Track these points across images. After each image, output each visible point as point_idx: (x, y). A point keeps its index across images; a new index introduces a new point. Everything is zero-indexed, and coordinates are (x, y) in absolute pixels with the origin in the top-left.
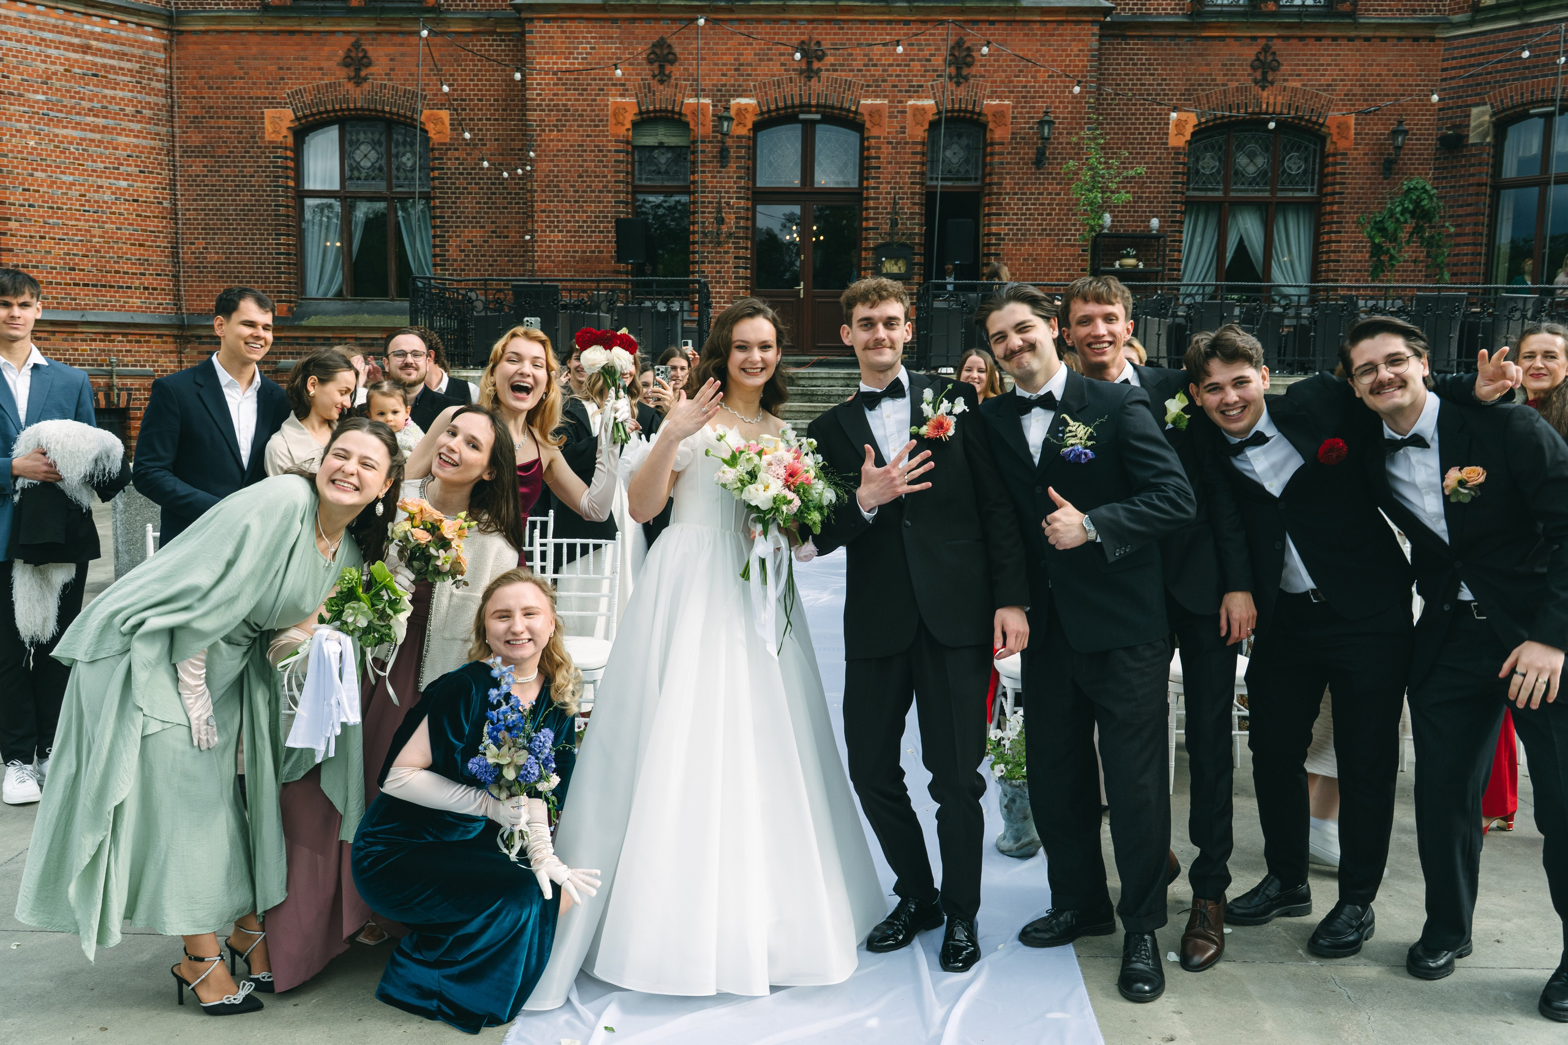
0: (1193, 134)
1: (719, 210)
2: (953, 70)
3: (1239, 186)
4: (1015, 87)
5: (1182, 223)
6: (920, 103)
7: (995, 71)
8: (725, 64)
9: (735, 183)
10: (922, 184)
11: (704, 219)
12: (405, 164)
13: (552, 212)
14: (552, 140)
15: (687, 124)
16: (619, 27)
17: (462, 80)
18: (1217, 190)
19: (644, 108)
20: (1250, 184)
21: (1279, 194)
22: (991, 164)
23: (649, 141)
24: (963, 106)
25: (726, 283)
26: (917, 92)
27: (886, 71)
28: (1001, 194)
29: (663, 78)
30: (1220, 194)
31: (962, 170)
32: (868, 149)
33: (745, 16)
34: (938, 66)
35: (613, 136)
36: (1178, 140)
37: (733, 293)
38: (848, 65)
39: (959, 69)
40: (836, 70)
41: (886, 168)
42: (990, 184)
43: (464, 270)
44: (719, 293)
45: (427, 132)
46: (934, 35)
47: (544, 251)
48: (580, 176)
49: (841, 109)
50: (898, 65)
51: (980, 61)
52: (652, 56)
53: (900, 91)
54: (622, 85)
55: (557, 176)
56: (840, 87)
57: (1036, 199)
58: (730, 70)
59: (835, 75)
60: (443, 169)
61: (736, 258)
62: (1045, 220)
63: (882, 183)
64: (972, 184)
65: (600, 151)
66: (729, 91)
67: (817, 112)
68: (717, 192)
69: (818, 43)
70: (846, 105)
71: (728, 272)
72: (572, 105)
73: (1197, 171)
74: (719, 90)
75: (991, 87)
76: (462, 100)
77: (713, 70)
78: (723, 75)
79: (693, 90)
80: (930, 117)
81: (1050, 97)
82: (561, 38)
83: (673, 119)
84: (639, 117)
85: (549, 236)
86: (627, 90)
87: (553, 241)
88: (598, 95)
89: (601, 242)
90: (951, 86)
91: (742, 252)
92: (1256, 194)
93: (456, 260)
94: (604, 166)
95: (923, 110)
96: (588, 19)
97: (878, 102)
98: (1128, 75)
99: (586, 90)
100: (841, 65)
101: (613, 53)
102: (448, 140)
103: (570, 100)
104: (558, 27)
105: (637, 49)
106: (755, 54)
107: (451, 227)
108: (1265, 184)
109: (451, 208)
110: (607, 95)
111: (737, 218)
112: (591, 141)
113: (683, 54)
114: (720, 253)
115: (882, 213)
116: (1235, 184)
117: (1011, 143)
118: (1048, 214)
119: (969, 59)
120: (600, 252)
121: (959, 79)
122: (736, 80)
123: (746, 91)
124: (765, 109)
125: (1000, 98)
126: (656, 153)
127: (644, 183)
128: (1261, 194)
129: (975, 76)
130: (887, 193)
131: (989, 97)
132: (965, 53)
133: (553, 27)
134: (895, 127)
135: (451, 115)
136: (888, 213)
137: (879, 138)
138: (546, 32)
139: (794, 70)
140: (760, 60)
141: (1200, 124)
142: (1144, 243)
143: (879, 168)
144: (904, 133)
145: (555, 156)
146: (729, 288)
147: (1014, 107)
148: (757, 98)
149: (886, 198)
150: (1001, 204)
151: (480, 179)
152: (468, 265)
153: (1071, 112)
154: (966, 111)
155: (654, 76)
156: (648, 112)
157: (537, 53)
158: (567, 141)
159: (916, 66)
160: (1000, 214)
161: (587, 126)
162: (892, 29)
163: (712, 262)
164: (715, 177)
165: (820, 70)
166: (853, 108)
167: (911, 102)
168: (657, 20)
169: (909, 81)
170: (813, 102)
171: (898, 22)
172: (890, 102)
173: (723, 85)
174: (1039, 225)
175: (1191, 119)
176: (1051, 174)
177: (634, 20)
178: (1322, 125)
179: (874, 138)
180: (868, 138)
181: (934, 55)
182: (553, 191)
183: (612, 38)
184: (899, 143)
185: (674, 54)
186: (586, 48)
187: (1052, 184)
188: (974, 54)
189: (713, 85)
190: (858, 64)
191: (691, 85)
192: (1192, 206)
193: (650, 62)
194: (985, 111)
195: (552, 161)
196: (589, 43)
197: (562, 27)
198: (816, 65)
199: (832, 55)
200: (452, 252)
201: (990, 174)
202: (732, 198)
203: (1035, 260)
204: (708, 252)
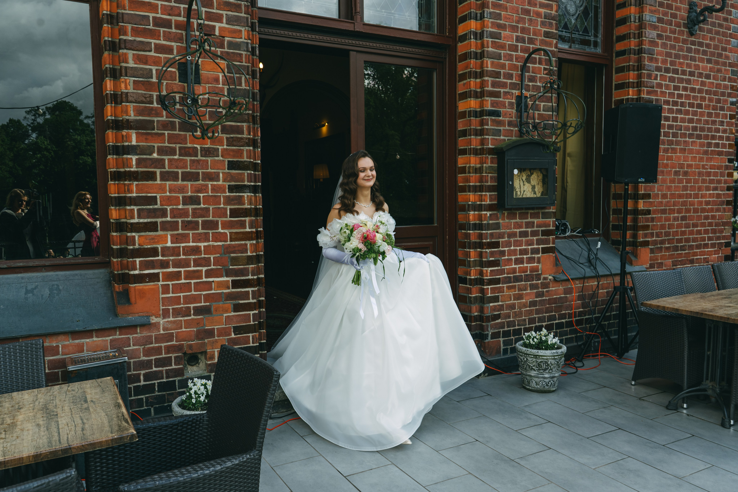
25: (213, 225)
31: (580, 27)
37: (228, 250)
44: (196, 250)
71: (216, 200)
111: (230, 68)
114: (192, 152)
115: (504, 85)
136: (513, 86)
146: (218, 237)
149: (510, 58)
163: (174, 176)
202: (218, 18)
203: (686, 173)
204: (162, 151)
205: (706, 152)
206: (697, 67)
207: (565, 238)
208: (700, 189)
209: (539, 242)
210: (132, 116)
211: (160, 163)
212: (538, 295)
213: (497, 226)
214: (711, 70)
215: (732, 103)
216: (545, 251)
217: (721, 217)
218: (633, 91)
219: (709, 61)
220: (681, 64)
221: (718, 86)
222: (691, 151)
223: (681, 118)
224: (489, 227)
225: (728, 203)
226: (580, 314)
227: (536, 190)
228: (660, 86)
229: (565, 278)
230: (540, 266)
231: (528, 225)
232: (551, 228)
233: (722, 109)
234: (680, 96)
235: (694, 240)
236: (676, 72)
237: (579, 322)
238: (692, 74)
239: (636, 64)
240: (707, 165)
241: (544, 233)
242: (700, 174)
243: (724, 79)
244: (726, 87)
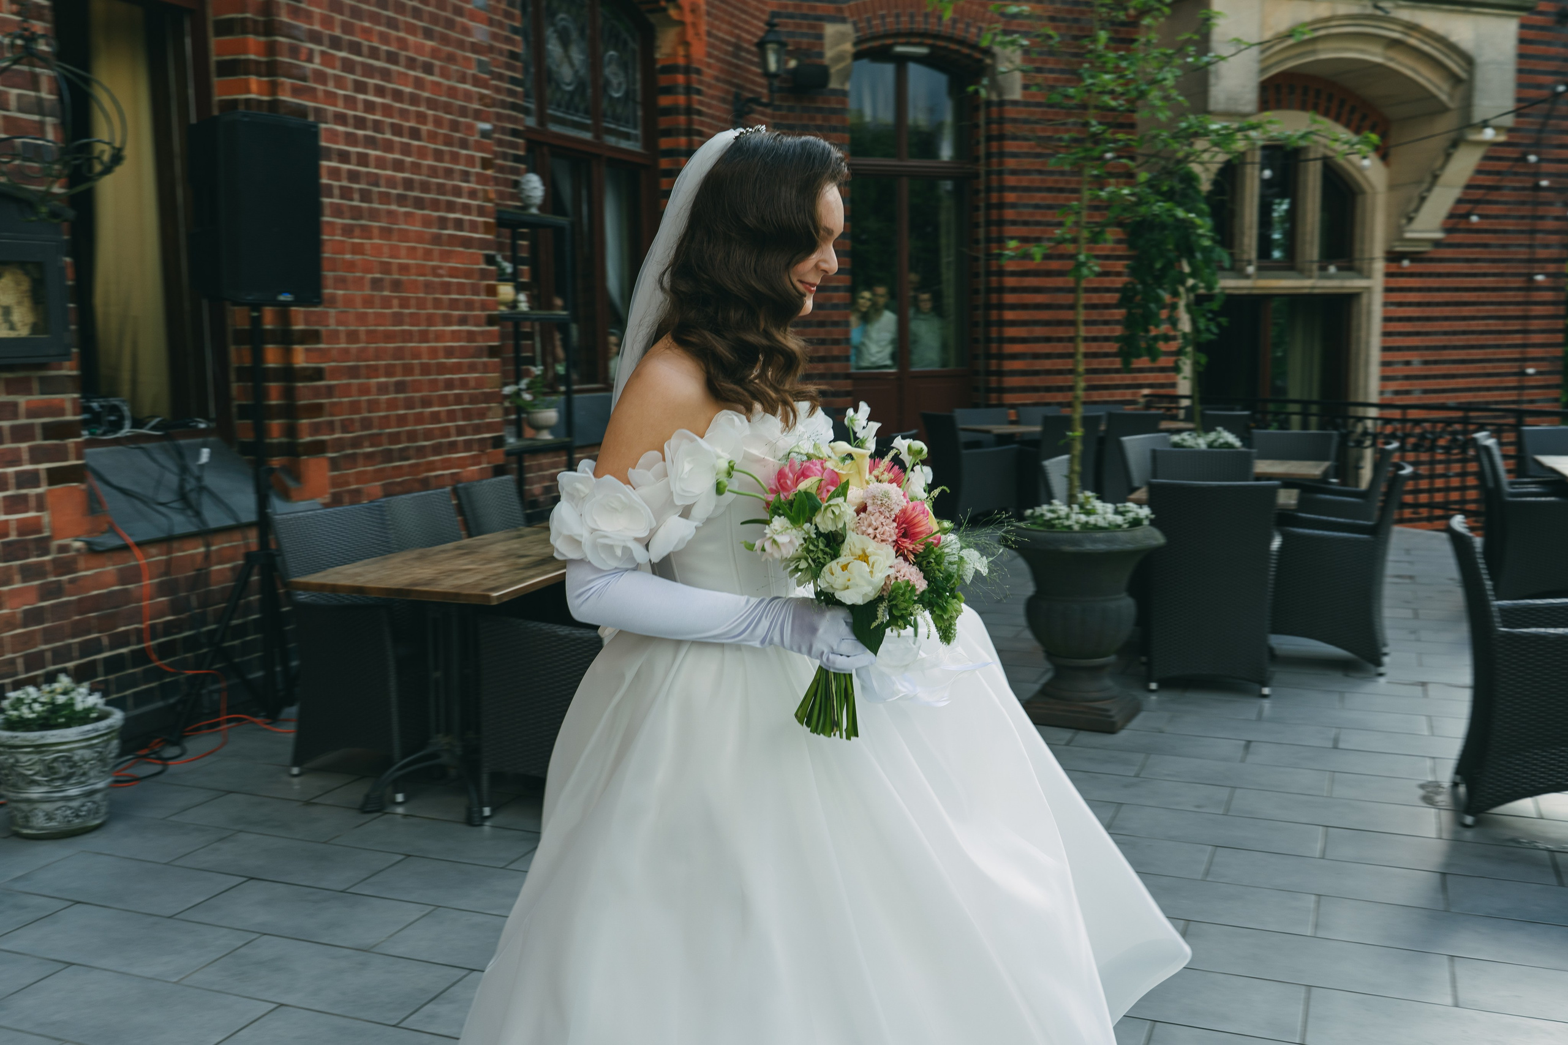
3: (554, 111)
20: (568, 108)
92: (577, 134)
108: (586, 112)
128: (582, 135)
206: (403, 43)
207: (117, 442)
208: (430, 320)
209: (36, 455)
212: (47, 592)
214: (435, 53)
215: (485, 134)
216: (55, 476)
217: (480, 383)
218: (259, 83)
219: (428, 34)
220: (366, 32)
221: (452, 92)
222: (404, 236)
223: (378, 158)
225: (493, 352)
226: (168, 629)
227: (16, 317)
228: (321, 77)
229: (118, 542)
230: (46, 517)
231: (2, 411)
232: (69, 418)
233: (464, 144)
234: (370, 107)
235: (428, 435)
236: (355, 48)
237: (165, 650)
238: (392, 58)
239: (261, 19)
240: (440, 267)
241: (50, 431)
242: (428, 287)
243: (463, 79)
244: (468, 96)
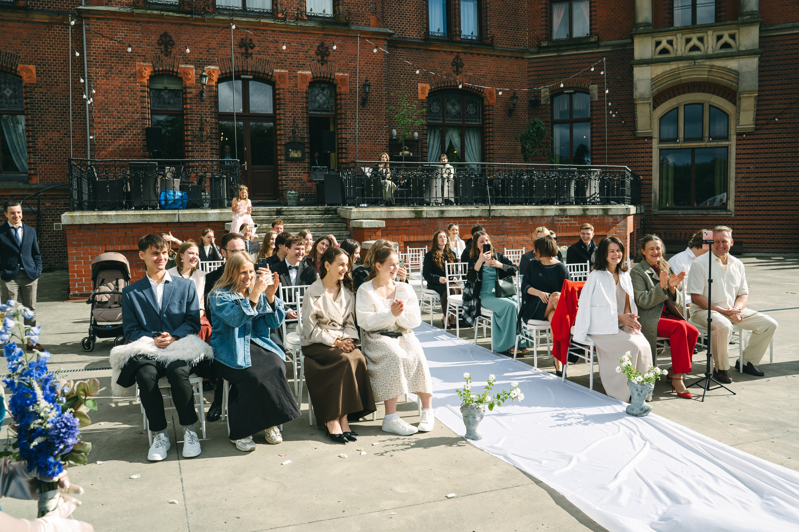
0: (429, 94)
1: (202, 124)
2: (319, 57)
3: (449, 119)
4: (350, 67)
5: (427, 135)
6: (304, 73)
7: (340, 59)
8: (202, 48)
9: (209, 109)
10: (307, 113)
11: (192, 128)
12: (5, 95)
13: (105, 123)
14: (104, 84)
15: (181, 79)
16: (140, 25)
17: (43, 48)
18: (440, 120)
19: (156, 69)
20: (453, 118)
21: (466, 123)
22: (340, 104)
23: (160, 86)
24: (325, 75)
26: (302, 67)
27: (287, 56)
28: (346, 119)
29: (167, 54)
30: (441, 122)
31: (325, 107)
32: (279, 94)
33: (211, 24)
34: (312, 55)
35: (139, 83)
36: (423, 96)
38: (267, 52)
39: (322, 57)
40: (261, 54)
41: (288, 104)
42: (341, 114)
43: (48, 156)
45: (21, 77)
46: (309, 40)
47: (101, 145)
48: (121, 104)
49: (264, 73)
50: (292, 54)
51: (332, 54)
52: (160, 42)
53: (294, 66)
54: (143, 56)
55: (107, 104)
56: (263, 62)
57: (363, 122)
58: (204, 51)
59: (260, 57)
60: (32, 98)
61: (211, 149)
62: (368, 132)
63: (287, 112)
64: (331, 113)
65: (132, 91)
66: (204, 62)
67: (251, 75)
68: (200, 114)
69: (251, 40)
70: (267, 72)
72: (115, 66)
73: (431, 111)
74: (198, 61)
75: (338, 67)
76: (43, 60)
77: (195, 51)
78: (200, 53)
79: (184, 61)
80: (309, 80)
81: (367, 73)
82: (107, 29)
83: (172, 75)
84: (154, 74)
85: (104, 137)
86: (147, 59)
87: (106, 140)
88: (130, 61)
89: (134, 140)
90: (319, 65)
91: (214, 146)
92: (456, 122)
93: (43, 150)
94: (135, 99)
95: (305, 76)
96: (122, 20)
97: (283, 71)
98: (398, 65)
99: (123, 58)
100: (263, 52)
101: (137, 39)
102: (35, 82)
103: (113, 63)
104: (105, 23)
105: (151, 37)
106: (217, 44)
107: (39, 131)
108: (460, 118)
109: (38, 120)
110: (135, 61)
111: (211, 128)
112: (126, 85)
113: (178, 41)
114: (202, 146)
115: (288, 127)
116: (447, 117)
117: (349, 94)
118: (369, 129)
119: (327, 53)
120: (134, 145)
121: (323, 62)
122: (207, 56)
123: (213, 62)
124: (224, 72)
125: (343, 72)
126: (163, 93)
127: (156, 108)
128: (458, 123)
129: (330, 61)
130: (290, 117)
131: (337, 72)
132: (325, 50)
133: (102, 23)
134: (292, 84)
135: (36, 68)
136: (291, 127)
137: (284, 89)
138: (97, 25)
139: (238, 53)
140: (220, 47)
141: (431, 89)
142: (411, 143)
143: (285, 104)
144: (297, 87)
145: (105, 92)
147: (350, 77)
148: (219, 66)
149: (289, 119)
150: (346, 124)
151: (56, 104)
152: (50, 153)
153: (377, 81)
154: (327, 78)
155: (162, 52)
156: (159, 71)
157: (92, 36)
158: (113, 85)
159: (301, 54)
160: (346, 129)
161: (123, 77)
162: (288, 35)
163: (198, 151)
164: (198, 106)
165: (252, 54)
166: (270, 74)
167: (299, 72)
168: (162, 23)
169: (298, 62)
170: (249, 70)
171: (291, 32)
172: (289, 71)
173: (200, 59)
174: (365, 134)
175: (428, 87)
176: (369, 110)
177: (149, 22)
178: (482, 93)
179: (282, 89)
180: (278, 89)
181: (310, 50)
182: (105, 112)
183: (137, 31)
184: (295, 92)
185: (173, 41)
186: (122, 35)
187: (370, 115)
188: (329, 50)
189: (195, 58)
190: (272, 51)
191: (183, 58)
192: (431, 127)
193: (160, 44)
194: (336, 78)
195: (104, 95)
196: (124, 33)
197: (107, 23)
198: (250, 51)
199: (258, 46)
200: (40, 145)
201: (340, 109)
202: (208, 117)
203: (364, 151)
204: (196, 146)
205: (374, 144)
209: (302, 170)
210: (190, 139)
211: (195, 149)
212: (302, 185)
213: (287, 165)
216: (304, 173)
221: (379, 122)
224: (283, 165)
227: (299, 155)
230: (302, 177)
231: (297, 165)
233: (381, 130)
241: (304, 168)
243: (381, 120)
244: (383, 122)
